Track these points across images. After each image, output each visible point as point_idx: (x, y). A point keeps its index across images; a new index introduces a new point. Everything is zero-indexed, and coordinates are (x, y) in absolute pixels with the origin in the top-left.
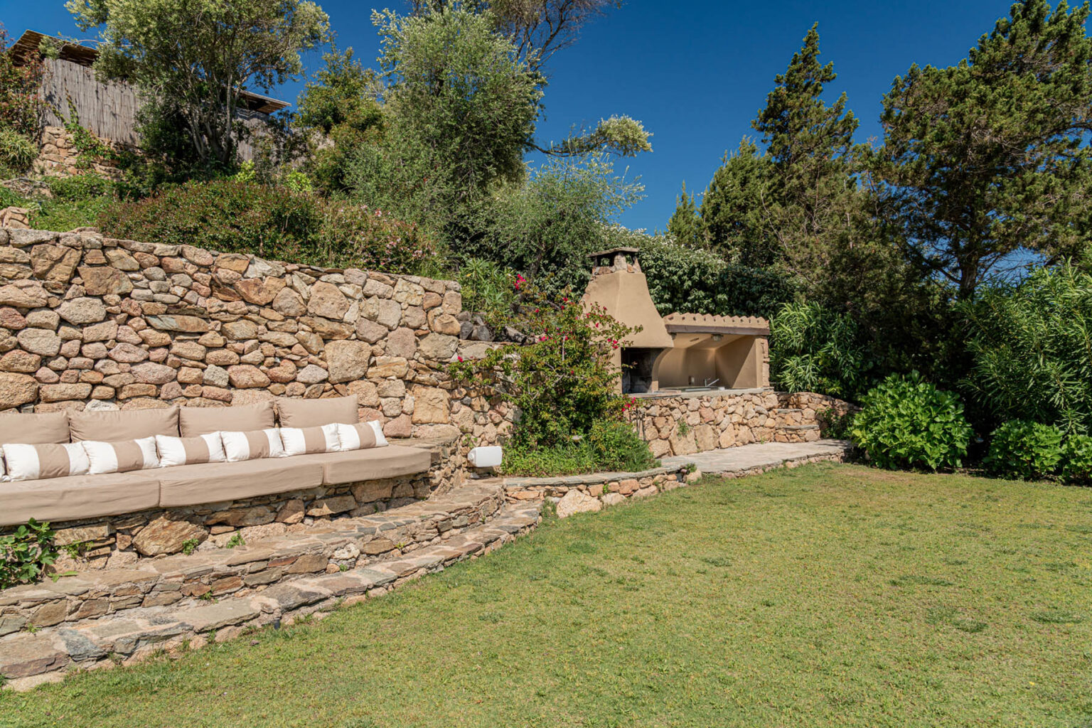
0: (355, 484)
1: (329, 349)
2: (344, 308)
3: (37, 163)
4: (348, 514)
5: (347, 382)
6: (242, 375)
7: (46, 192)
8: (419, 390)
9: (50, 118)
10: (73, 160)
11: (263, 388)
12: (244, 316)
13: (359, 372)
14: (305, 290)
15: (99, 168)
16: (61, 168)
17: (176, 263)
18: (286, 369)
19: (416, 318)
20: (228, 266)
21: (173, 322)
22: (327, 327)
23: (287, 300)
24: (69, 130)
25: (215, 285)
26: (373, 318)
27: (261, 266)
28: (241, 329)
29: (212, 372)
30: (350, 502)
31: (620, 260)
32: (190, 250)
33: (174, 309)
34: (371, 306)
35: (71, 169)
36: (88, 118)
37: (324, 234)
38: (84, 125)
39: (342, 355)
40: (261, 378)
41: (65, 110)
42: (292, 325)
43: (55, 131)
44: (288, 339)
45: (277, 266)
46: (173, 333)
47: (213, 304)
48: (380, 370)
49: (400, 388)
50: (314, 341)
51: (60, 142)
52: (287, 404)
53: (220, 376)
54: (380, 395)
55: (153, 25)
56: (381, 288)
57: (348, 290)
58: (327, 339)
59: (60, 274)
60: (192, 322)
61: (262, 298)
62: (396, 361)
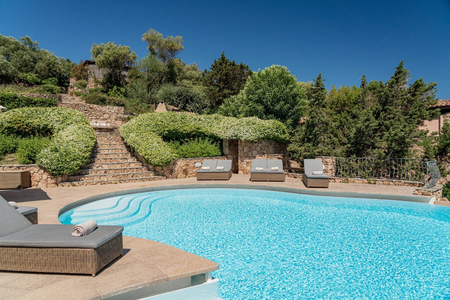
0: (102, 128)
1: (104, 115)
2: (106, 110)
3: (87, 85)
4: (101, 132)
5: (106, 119)
6: (93, 118)
7: (88, 91)
8: (117, 121)
9: (90, 76)
10: (94, 84)
11: (96, 119)
12: (93, 111)
13: (108, 118)
14: (101, 108)
15: (99, 85)
16: (91, 86)
17: (86, 105)
18: (98, 117)
19: (117, 112)
20: (91, 106)
21: (85, 112)
22: (104, 112)
23: (98, 109)
24: (93, 79)
25: (90, 108)
26: (110, 112)
27: (96, 106)
28: (93, 113)
29: (89, 117)
30: (101, 131)
31: (160, 103)
32: (87, 104)
33: (85, 110)
34: (110, 110)
35: (93, 86)
36: (97, 76)
37: (107, 101)
38: (96, 77)
39: (106, 116)
40: (95, 118)
41: (93, 74)
42: (99, 112)
43: (91, 79)
44: (99, 114)
45: (97, 105)
46: (85, 113)
47: (90, 110)
48: (111, 118)
49: (114, 120)
50: (102, 114)
51: (92, 81)
52: (98, 121)
53: (91, 118)
54: (111, 121)
55: (102, 63)
56: (111, 108)
57: (107, 108)
58: (104, 114)
59: (74, 107)
60: (87, 112)
61: (95, 109)
62: (114, 117)
